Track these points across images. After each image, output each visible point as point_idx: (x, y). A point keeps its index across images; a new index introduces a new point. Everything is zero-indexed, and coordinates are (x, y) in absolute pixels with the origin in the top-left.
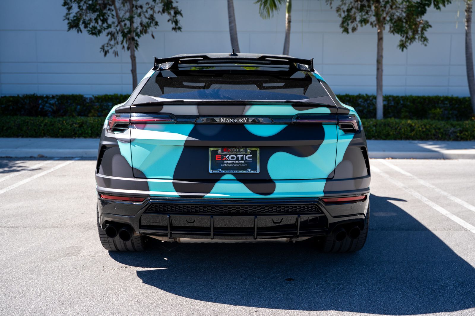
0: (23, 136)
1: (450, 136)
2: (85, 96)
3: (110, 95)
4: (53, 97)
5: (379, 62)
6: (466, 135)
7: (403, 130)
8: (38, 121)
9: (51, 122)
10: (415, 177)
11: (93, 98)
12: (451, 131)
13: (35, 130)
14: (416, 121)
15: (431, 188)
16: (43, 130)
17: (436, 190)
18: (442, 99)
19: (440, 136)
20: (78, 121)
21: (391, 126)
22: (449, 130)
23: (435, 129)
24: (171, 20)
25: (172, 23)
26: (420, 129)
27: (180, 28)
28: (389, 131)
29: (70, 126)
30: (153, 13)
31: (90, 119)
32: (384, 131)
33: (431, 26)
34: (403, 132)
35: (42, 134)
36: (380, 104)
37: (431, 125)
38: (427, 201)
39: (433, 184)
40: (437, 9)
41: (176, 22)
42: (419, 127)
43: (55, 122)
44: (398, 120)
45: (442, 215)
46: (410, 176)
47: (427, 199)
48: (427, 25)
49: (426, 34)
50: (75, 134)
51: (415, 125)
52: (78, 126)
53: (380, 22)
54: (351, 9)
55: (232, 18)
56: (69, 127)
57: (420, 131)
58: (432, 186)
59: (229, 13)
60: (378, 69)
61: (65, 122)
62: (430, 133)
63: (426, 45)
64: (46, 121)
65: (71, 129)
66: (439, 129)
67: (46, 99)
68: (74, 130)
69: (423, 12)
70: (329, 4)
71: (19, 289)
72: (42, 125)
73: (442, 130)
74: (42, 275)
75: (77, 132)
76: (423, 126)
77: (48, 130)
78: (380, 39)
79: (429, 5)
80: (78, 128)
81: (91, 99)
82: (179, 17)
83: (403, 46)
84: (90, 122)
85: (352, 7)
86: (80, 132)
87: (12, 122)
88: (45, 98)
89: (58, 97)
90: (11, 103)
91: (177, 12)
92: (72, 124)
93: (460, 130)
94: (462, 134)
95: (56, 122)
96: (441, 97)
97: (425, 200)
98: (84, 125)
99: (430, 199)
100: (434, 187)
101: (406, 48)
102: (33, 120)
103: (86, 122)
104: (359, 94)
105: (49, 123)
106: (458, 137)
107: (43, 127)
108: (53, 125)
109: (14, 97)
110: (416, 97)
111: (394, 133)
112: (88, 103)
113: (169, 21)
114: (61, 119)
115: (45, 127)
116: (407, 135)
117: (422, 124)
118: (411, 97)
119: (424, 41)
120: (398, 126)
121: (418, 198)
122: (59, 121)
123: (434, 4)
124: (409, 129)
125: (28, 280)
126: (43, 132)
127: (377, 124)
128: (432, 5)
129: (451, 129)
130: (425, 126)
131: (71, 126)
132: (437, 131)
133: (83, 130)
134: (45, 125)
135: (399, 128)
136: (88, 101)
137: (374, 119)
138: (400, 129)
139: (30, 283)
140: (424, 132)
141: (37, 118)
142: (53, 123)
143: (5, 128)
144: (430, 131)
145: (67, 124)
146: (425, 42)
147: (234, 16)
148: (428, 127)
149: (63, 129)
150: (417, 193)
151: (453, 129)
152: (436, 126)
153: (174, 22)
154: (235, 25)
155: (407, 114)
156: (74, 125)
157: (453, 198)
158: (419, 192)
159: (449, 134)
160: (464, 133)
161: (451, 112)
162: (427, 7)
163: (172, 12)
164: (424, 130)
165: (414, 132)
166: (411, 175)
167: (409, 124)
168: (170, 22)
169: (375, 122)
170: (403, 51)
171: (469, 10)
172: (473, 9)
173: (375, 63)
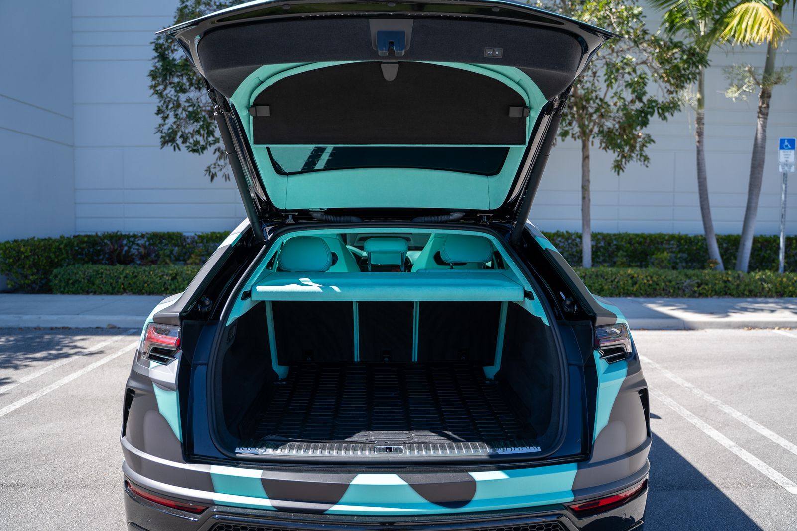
0: (95, 293)
1: (684, 291)
2: (185, 234)
3: (219, 233)
4: (143, 236)
5: (585, 188)
6: (705, 289)
7: (621, 283)
8: (116, 272)
9: (133, 273)
10: (657, 366)
11: (196, 238)
12: (685, 284)
13: (111, 284)
14: (638, 270)
15: (686, 387)
16: (123, 284)
17: (696, 391)
18: (667, 237)
19: (672, 291)
20: (171, 272)
21: (606, 278)
22: (683, 283)
23: (665, 282)
26: (645, 281)
28: (603, 285)
29: (159, 278)
31: (188, 268)
32: (596, 285)
33: (653, 142)
34: (622, 286)
35: (121, 290)
36: (587, 245)
37: (660, 276)
38: (690, 415)
39: (687, 379)
40: (662, 118)
42: (643, 279)
43: (138, 273)
44: (614, 270)
45: (725, 450)
46: (649, 363)
47: (689, 413)
48: (649, 140)
49: (647, 151)
50: (167, 289)
51: (638, 276)
52: (170, 279)
53: (585, 134)
56: (158, 280)
57: (644, 284)
58: (687, 384)
60: (584, 198)
61: (153, 274)
62: (658, 288)
63: (647, 167)
64: (127, 272)
65: (160, 283)
66: (670, 282)
67: (132, 239)
68: (165, 283)
69: (644, 123)
72: (122, 277)
73: (674, 283)
75: (169, 287)
76: (649, 278)
77: (129, 284)
78: (586, 158)
79: (652, 114)
80: (169, 282)
81: (193, 238)
83: (618, 167)
84: (188, 272)
86: (173, 287)
87: (80, 273)
88: (131, 237)
89: (149, 236)
90: (84, 245)
92: (163, 276)
93: (698, 283)
94: (700, 288)
95: (141, 273)
96: (665, 235)
97: (685, 413)
98: (178, 277)
99: (695, 412)
100: (690, 385)
101: (623, 171)
102: (109, 270)
103: (182, 272)
104: (558, 231)
105: (131, 274)
106: (695, 292)
107: (122, 279)
108: (136, 277)
110: (633, 234)
111: (610, 287)
112: (189, 244)
114: (147, 269)
115: (125, 279)
116: (628, 290)
117: (647, 274)
118: (627, 235)
119: (644, 161)
120: (615, 278)
121: (675, 410)
122: (145, 271)
123: (658, 112)
124: (630, 282)
126: (122, 286)
127: (586, 275)
128: (656, 113)
129: (686, 281)
130: (651, 277)
131: (161, 279)
132: (668, 284)
133: (177, 285)
134: (126, 277)
135: (616, 280)
136: (189, 241)
137: (581, 268)
138: (618, 282)
140: (650, 285)
141: (115, 267)
142: (137, 274)
143: (71, 282)
144: (657, 285)
145: (155, 276)
146: (646, 162)
148: (655, 279)
149: (149, 283)
150: (669, 400)
151: (688, 281)
152: (665, 277)
155: (624, 259)
156: (165, 277)
157: (727, 409)
158: (671, 396)
159: (684, 288)
160: (703, 286)
161: (679, 255)
162: (649, 116)
164: (650, 282)
165: (637, 286)
166: (650, 361)
167: (629, 275)
169: (583, 273)
170: (618, 174)
171: (700, 120)
172: (705, 120)
173: (580, 189)
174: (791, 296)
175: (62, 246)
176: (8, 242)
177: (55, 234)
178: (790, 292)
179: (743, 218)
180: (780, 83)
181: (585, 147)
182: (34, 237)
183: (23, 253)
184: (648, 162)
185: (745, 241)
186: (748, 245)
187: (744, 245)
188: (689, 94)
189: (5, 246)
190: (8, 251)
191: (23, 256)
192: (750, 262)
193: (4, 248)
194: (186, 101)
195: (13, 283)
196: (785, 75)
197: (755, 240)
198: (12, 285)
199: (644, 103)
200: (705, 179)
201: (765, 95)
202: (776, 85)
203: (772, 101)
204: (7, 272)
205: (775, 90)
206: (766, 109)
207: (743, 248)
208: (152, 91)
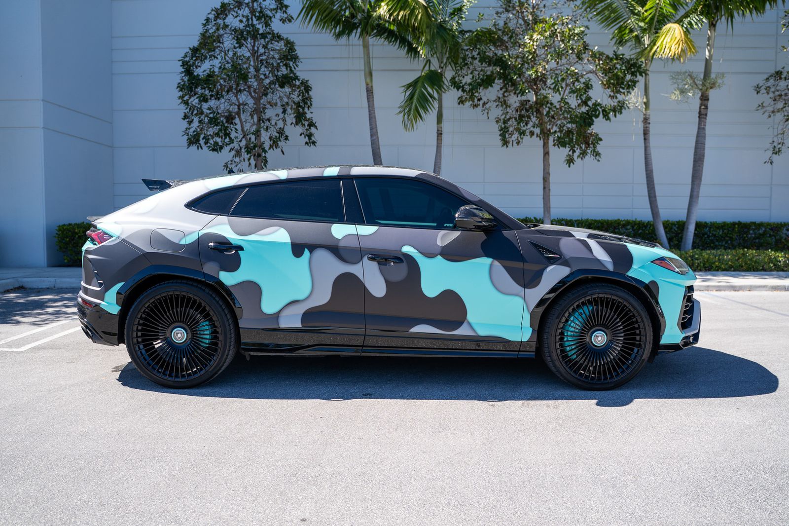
5: (546, 180)
24: (304, 134)
25: (305, 137)
27: (314, 143)
30: (284, 126)
33: (601, 140)
40: (606, 120)
41: (310, 136)
48: (598, 138)
49: (599, 148)
53: (545, 134)
54: (509, 120)
55: (374, 130)
59: (371, 125)
60: (544, 188)
63: (599, 161)
69: (591, 124)
70: (486, 114)
78: (546, 154)
79: (597, 117)
82: (313, 130)
83: (570, 161)
85: (510, 118)
91: (311, 124)
101: (573, 164)
104: (526, 218)
113: (301, 135)
119: (596, 156)
123: (603, 114)
128: (601, 116)
146: (598, 157)
147: (376, 127)
153: (308, 135)
154: (378, 137)
163: (306, 123)
168: (303, 136)
170: (569, 166)
171: (646, 120)
172: (651, 120)
173: (542, 181)
174: (718, 270)
176: (64, 225)
178: (717, 267)
179: (687, 206)
180: (715, 88)
181: (545, 145)
182: (84, 222)
183: (77, 233)
184: (600, 156)
185: (688, 225)
186: (692, 228)
187: (688, 228)
188: (634, 98)
189: (63, 228)
190: (65, 232)
191: (77, 236)
192: (694, 242)
193: (62, 230)
194: (207, 109)
195: (69, 259)
196: (719, 81)
197: (699, 225)
198: (68, 260)
199: (589, 107)
200: (652, 171)
201: (704, 99)
202: (712, 90)
203: (710, 104)
204: (64, 250)
205: (712, 93)
206: (705, 110)
207: (687, 232)
208: (180, 101)
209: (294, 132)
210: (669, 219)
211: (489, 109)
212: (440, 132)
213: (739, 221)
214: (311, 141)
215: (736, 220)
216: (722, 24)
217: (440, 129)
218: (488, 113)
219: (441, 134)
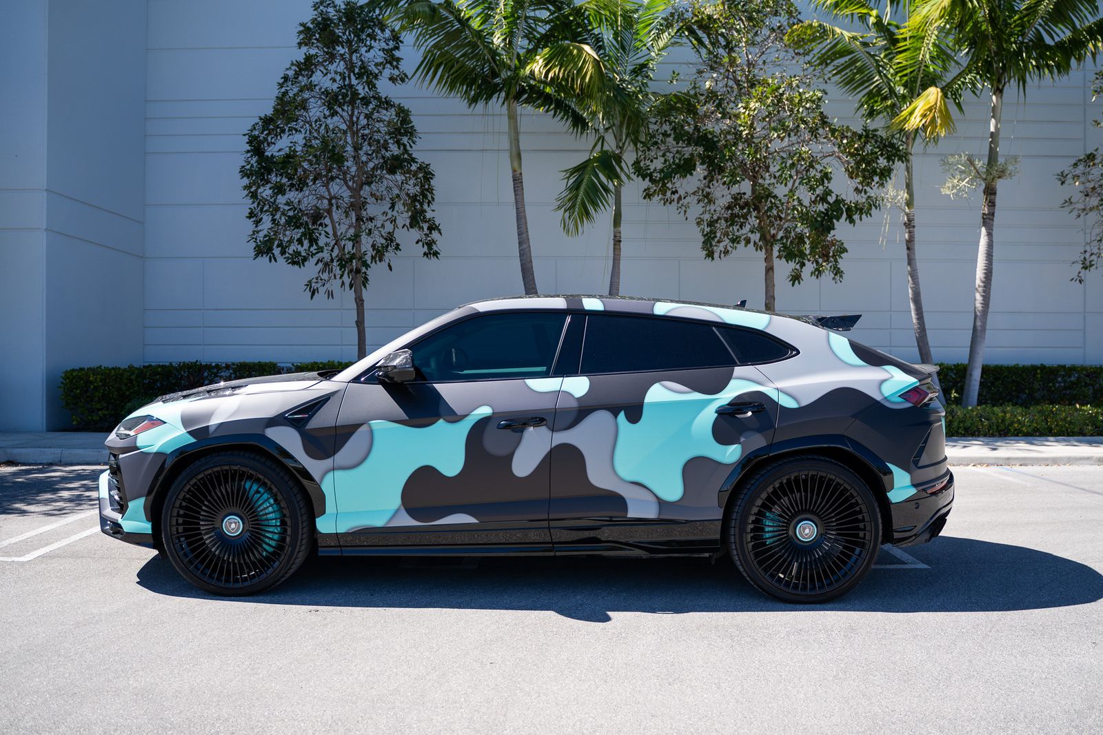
4: (227, 367)
24: (421, 241)
25: (423, 246)
27: (436, 254)
30: (394, 229)
33: (847, 250)
41: (430, 244)
48: (842, 248)
49: (842, 263)
53: (767, 242)
54: (716, 221)
55: (524, 236)
59: (519, 227)
67: (215, 371)
69: (829, 228)
70: (683, 213)
71: (164, 634)
74: (196, 619)
78: (769, 270)
82: (435, 235)
83: (796, 277)
85: (719, 218)
88: (213, 367)
90: (158, 377)
91: (433, 227)
109: (163, 367)
113: (417, 242)
119: (837, 273)
125: (176, 624)
139: (179, 628)
146: (839, 276)
147: (527, 231)
153: (427, 244)
154: (529, 246)
162: (835, 221)
163: (425, 226)
168: (420, 243)
171: (909, 225)
172: (916, 222)
174: (1017, 435)
175: (133, 377)
176: (73, 370)
177: (123, 364)
178: (1015, 430)
179: (969, 344)
180: (1005, 177)
181: (768, 259)
182: (101, 366)
183: (91, 382)
184: (841, 275)
185: (972, 370)
186: (977, 375)
187: (971, 375)
188: (893, 192)
189: (72, 374)
190: (74, 381)
191: (92, 386)
192: (979, 395)
193: (71, 377)
194: (285, 204)
195: (79, 419)
196: (1010, 168)
197: (986, 370)
198: (77, 421)
199: (829, 204)
201: (990, 192)
202: (1000, 180)
203: (999, 200)
204: (72, 406)
205: (1000, 185)
206: (992, 208)
207: (970, 380)
208: (246, 192)
209: (408, 238)
210: (943, 362)
211: (687, 207)
212: (617, 239)
213: (1042, 365)
214: (431, 251)
215: (1038, 363)
216: (1011, 88)
217: (618, 235)
218: (685, 211)
219: (620, 241)
